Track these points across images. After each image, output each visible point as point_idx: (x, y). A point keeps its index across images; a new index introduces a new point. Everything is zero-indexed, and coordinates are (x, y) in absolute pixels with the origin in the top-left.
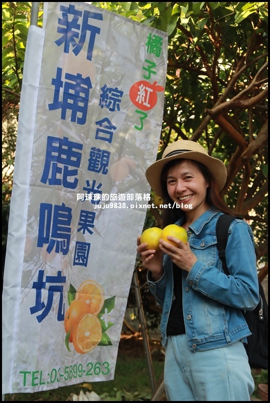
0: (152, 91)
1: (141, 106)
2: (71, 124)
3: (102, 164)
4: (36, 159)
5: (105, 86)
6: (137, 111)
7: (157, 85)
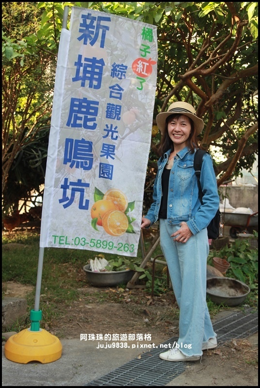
0: (148, 64)
1: (140, 74)
2: (89, 89)
3: (116, 114)
4: (64, 112)
5: (115, 63)
6: (137, 78)
7: (151, 60)
